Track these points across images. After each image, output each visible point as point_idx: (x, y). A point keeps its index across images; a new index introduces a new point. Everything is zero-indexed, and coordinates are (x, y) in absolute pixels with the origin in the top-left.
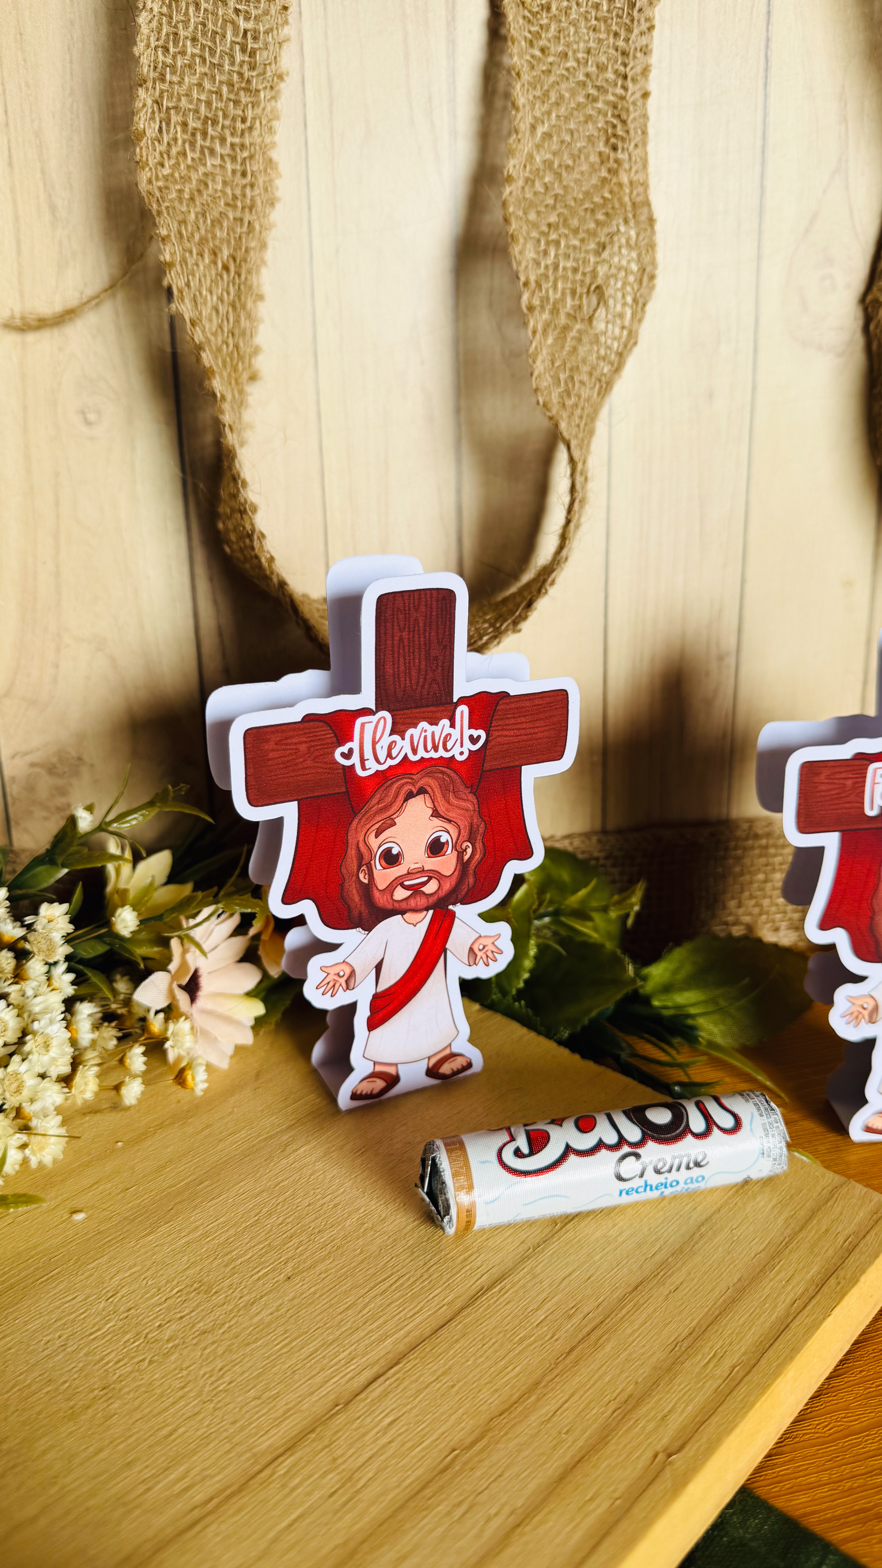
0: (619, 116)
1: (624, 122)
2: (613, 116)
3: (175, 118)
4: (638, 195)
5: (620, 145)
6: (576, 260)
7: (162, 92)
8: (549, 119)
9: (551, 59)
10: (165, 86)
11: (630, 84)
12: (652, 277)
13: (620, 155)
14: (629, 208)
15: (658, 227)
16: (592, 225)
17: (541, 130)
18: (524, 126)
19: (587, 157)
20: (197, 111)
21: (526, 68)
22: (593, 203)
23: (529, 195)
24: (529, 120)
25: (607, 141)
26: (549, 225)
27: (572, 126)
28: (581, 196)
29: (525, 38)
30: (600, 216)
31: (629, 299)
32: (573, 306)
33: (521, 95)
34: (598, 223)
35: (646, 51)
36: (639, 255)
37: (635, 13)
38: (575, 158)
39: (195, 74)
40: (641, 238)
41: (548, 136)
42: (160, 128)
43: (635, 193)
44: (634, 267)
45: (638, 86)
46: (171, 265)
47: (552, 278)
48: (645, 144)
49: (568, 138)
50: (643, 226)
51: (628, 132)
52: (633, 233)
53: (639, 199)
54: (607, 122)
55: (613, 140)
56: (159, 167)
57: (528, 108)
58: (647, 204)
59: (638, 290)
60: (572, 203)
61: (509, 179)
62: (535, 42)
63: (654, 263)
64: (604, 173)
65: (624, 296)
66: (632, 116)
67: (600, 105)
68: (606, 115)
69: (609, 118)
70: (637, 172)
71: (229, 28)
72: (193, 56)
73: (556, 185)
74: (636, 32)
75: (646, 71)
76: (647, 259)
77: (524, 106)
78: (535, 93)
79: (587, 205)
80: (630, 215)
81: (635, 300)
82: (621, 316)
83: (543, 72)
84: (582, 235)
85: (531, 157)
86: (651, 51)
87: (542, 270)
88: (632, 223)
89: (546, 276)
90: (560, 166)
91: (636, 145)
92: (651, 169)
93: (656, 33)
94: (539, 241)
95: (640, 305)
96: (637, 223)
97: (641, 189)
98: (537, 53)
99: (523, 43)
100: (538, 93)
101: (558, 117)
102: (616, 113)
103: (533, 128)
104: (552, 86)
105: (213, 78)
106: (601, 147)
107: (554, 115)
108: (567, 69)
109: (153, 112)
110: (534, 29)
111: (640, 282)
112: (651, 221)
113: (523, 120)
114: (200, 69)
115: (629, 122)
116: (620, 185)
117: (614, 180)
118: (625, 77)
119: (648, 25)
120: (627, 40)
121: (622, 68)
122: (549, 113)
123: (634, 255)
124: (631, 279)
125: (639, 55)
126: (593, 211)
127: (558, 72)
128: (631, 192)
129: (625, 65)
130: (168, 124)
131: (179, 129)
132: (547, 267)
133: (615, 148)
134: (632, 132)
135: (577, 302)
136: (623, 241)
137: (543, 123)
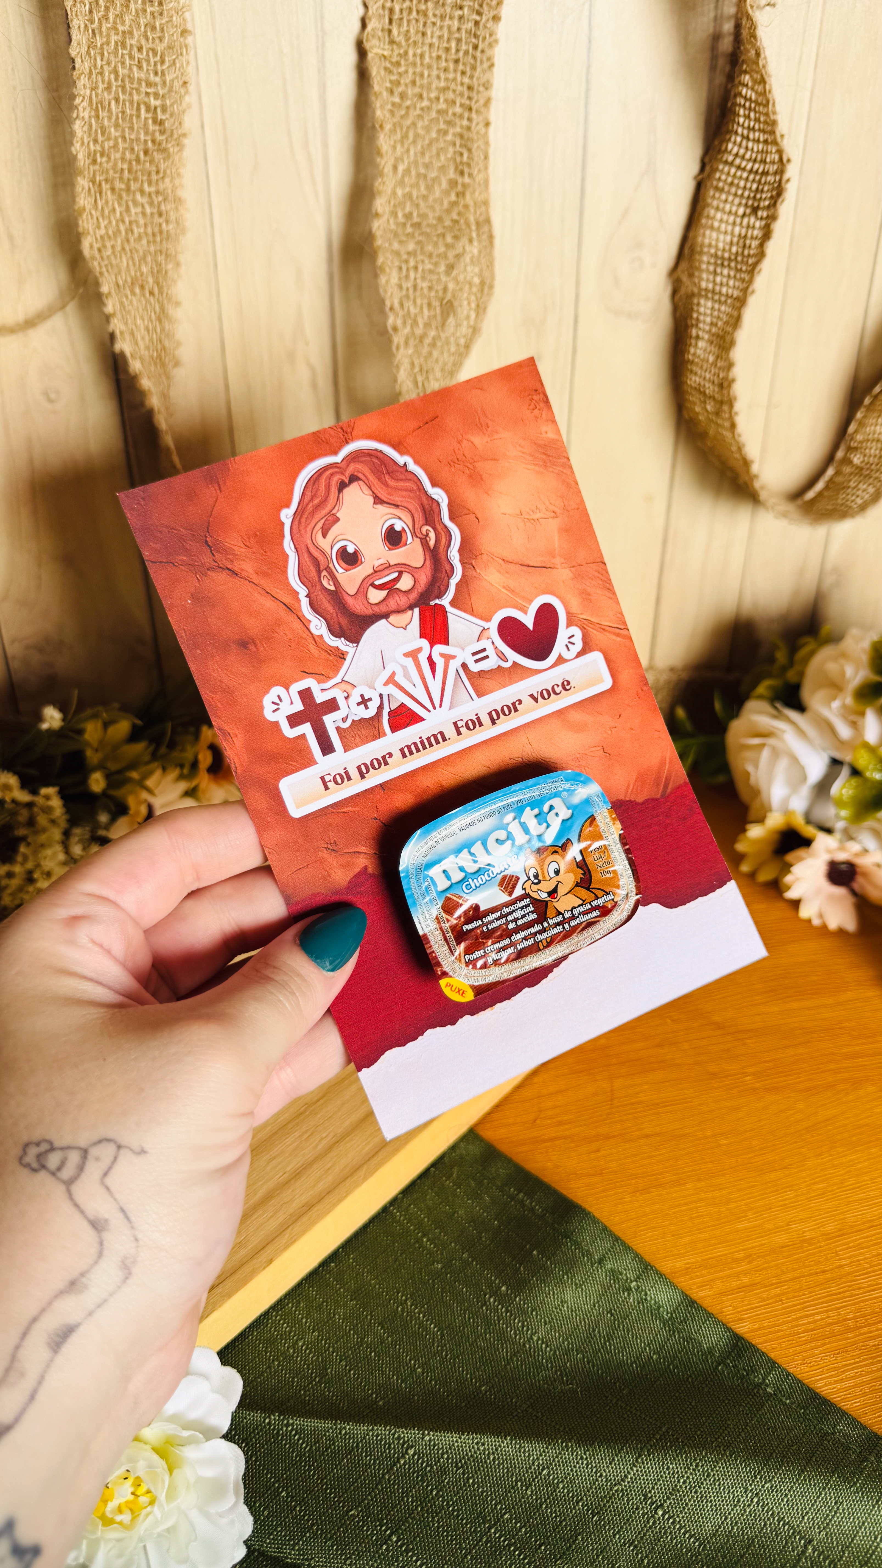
0: (465, 146)
1: (470, 150)
2: (461, 146)
3: (105, 187)
4: (481, 214)
5: (466, 170)
6: (431, 281)
7: (94, 172)
8: (408, 157)
9: (408, 103)
10: (97, 167)
11: (474, 115)
12: (491, 287)
13: (467, 180)
14: (474, 227)
15: (497, 242)
16: (442, 249)
17: (401, 168)
18: (388, 169)
19: (440, 184)
20: (121, 179)
21: (388, 115)
22: (444, 227)
23: (393, 227)
24: (391, 162)
25: (456, 168)
26: (409, 253)
27: (427, 159)
28: (434, 222)
29: (387, 88)
30: (449, 239)
31: (473, 305)
32: (429, 317)
33: (384, 141)
34: (448, 246)
35: (487, 86)
36: (481, 270)
37: (478, 54)
38: (429, 188)
39: (118, 151)
40: (482, 256)
41: (407, 171)
42: (96, 200)
43: (478, 213)
44: (476, 280)
45: (481, 118)
46: (114, 315)
47: (412, 297)
48: (486, 168)
49: (422, 171)
50: (484, 244)
51: (472, 159)
52: (476, 251)
53: (481, 219)
54: (455, 153)
55: (460, 167)
56: (97, 231)
57: (390, 152)
58: (488, 221)
59: (481, 298)
60: (428, 230)
61: (377, 215)
62: (395, 89)
63: (493, 277)
64: (453, 197)
65: (469, 304)
66: (475, 145)
67: (449, 137)
68: (454, 144)
69: (458, 148)
70: (480, 194)
71: (143, 108)
72: (116, 138)
73: (415, 214)
74: (479, 70)
75: (488, 101)
76: (486, 274)
77: (387, 152)
78: (395, 138)
79: (440, 230)
80: (474, 235)
81: (478, 306)
82: (468, 317)
83: (402, 117)
84: (434, 260)
85: (394, 193)
86: (492, 85)
87: (404, 293)
88: (475, 243)
89: (407, 297)
90: (417, 197)
91: (479, 171)
92: (492, 187)
93: (495, 69)
94: (400, 268)
95: (481, 309)
96: (480, 241)
97: (483, 208)
98: (397, 100)
99: (385, 94)
100: (398, 136)
101: (415, 154)
102: (463, 142)
103: (395, 168)
104: (408, 128)
105: (133, 149)
106: (452, 174)
107: (412, 152)
108: (422, 109)
109: (89, 189)
110: (394, 78)
111: (482, 291)
112: (491, 237)
113: (386, 163)
114: (121, 145)
115: (474, 150)
116: (466, 206)
117: (462, 202)
118: (470, 109)
119: (489, 63)
120: (471, 77)
121: (468, 102)
122: (408, 151)
123: (477, 270)
124: (474, 290)
125: (481, 89)
126: (443, 235)
127: (415, 113)
128: (475, 213)
129: (470, 98)
130: (101, 193)
131: (109, 192)
132: (408, 289)
133: (462, 173)
134: (476, 159)
135: (432, 313)
136: (468, 260)
137: (403, 161)
